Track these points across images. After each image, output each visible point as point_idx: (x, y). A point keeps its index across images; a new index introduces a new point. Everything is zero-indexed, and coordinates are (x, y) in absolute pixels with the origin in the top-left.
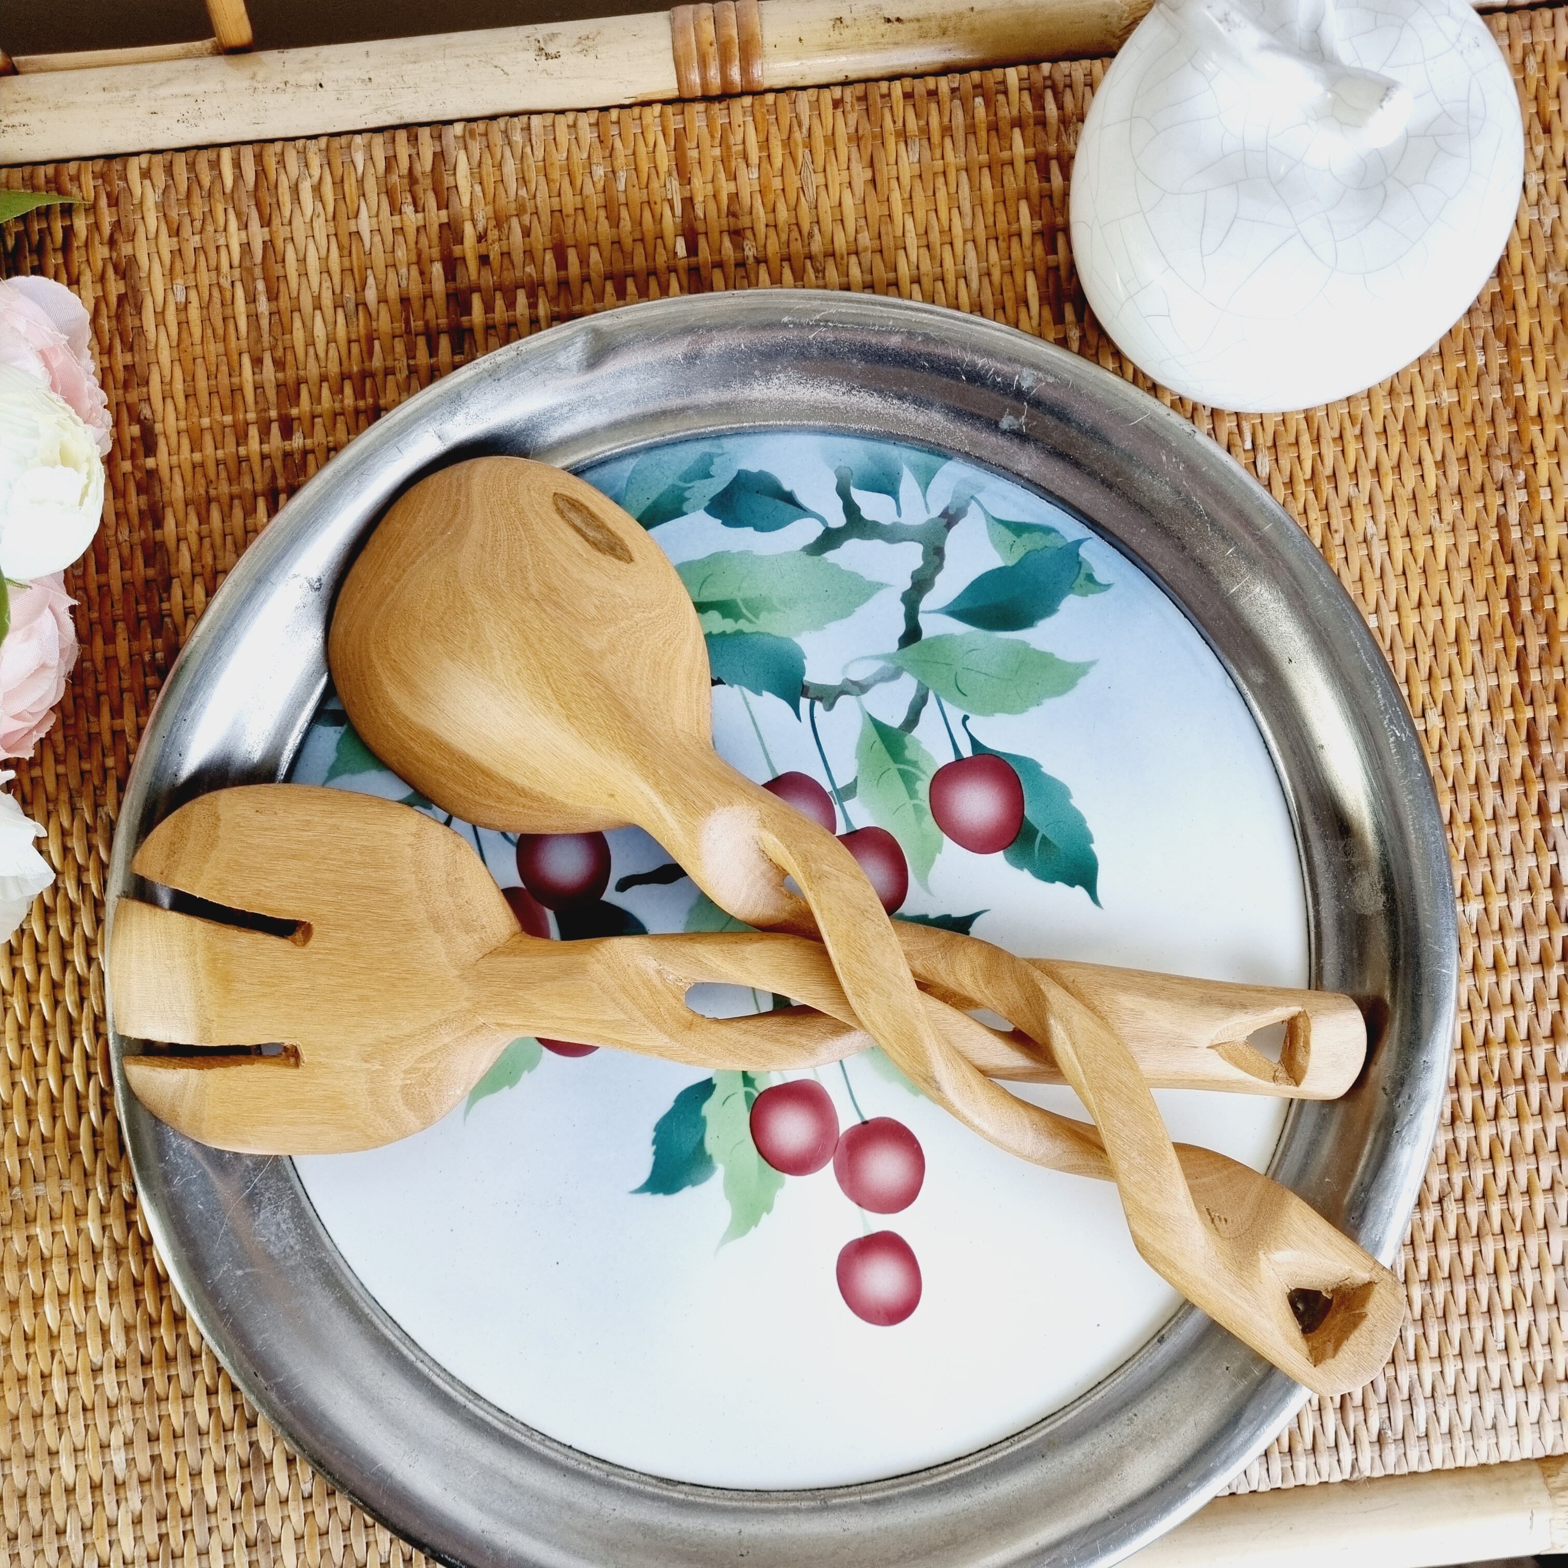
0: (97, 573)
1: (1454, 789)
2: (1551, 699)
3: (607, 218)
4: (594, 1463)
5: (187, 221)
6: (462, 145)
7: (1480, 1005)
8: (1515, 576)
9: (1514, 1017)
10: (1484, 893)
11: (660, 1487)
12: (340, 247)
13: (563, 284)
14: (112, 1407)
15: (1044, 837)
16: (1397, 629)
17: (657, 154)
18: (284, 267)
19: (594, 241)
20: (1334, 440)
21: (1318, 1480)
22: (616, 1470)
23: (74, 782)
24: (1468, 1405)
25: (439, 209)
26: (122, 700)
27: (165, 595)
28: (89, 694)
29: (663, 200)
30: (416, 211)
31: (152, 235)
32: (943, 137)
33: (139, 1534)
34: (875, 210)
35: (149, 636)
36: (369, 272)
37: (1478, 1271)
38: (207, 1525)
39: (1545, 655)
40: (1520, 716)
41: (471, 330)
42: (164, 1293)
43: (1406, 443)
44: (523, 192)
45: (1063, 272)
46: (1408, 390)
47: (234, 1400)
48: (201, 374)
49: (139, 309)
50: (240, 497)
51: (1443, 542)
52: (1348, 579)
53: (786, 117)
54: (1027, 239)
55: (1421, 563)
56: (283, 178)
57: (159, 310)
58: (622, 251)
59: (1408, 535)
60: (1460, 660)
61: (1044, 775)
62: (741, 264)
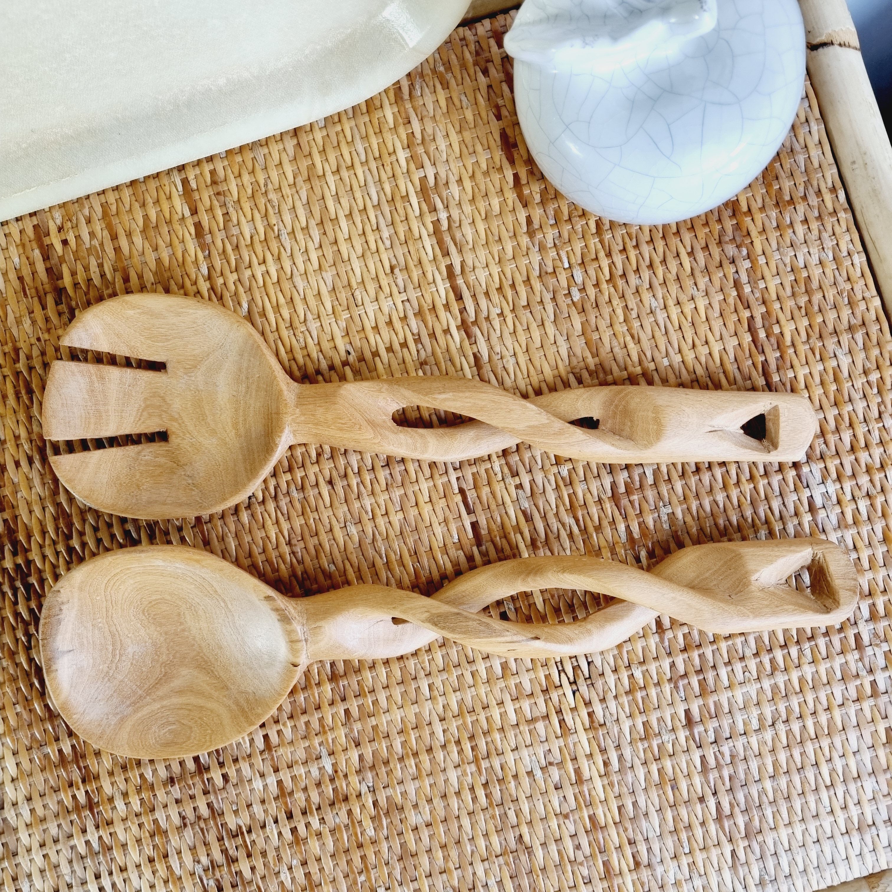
2: (789, 391)
3: (136, 201)
8: (752, 316)
10: (767, 523)
13: (117, 249)
16: (682, 364)
19: (131, 217)
20: (620, 251)
24: (814, 852)
29: (168, 184)
34: (303, 162)
37: (805, 764)
39: (780, 362)
41: (65, 288)
43: (666, 244)
51: (702, 304)
52: (645, 338)
54: (403, 163)
55: (690, 319)
58: (150, 220)
59: (679, 303)
60: (726, 376)
62: (225, 214)
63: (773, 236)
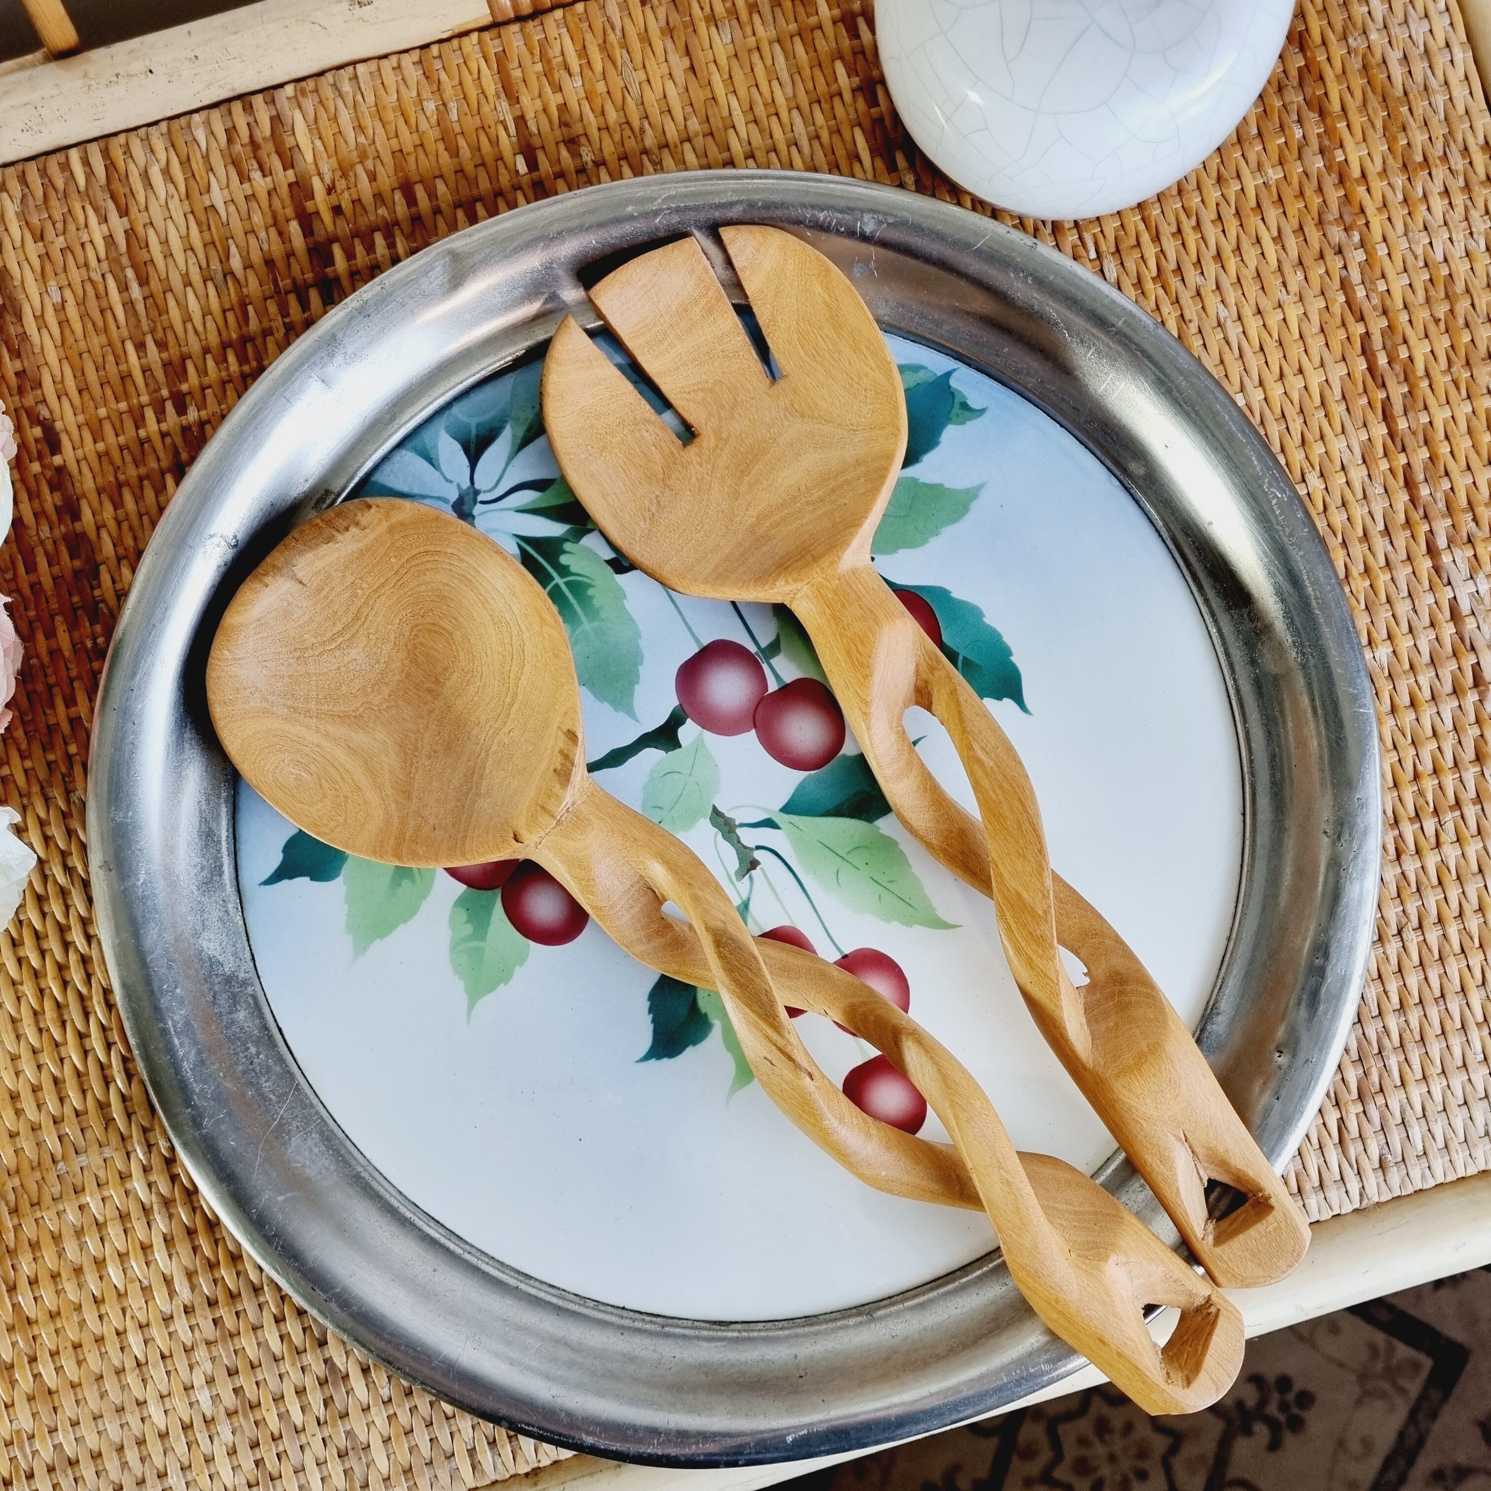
0: (27, 573)
1: (1344, 544)
2: (1422, 443)
3: (446, 149)
4: (648, 1318)
5: (49, 225)
6: (295, 104)
7: (1404, 743)
8: (1367, 333)
9: (1439, 748)
10: (1390, 637)
11: (714, 1330)
12: (198, 223)
13: (416, 219)
14: (188, 1350)
15: (965, 658)
16: (1264, 403)
17: (483, 80)
18: (149, 251)
19: (437, 173)
20: (1173, 234)
21: (1331, 1214)
22: (670, 1321)
23: (42, 774)
24: (1459, 1119)
25: (285, 169)
26: (73, 689)
27: (95, 583)
28: (40, 687)
29: (496, 123)
30: (264, 176)
31: (18, 244)
32: (751, 14)
33: (236, 1463)
34: (699, 95)
35: (87, 624)
36: (230, 241)
37: (1446, 991)
38: (298, 1444)
39: (1409, 401)
40: (1395, 464)
41: (337, 279)
42: (218, 1236)
43: (1241, 225)
44: (362, 139)
45: (888, 122)
46: (1235, 175)
47: (302, 1323)
48: (90, 368)
49: (19, 317)
50: (147, 477)
51: (1294, 313)
52: (1210, 362)
53: (598, 23)
54: (847, 96)
55: (1276, 337)
56: (132, 167)
57: (38, 313)
58: (467, 179)
59: (1259, 312)
60: (1329, 421)
61: (954, 599)
62: (581, 170)
63: (1399, 213)
